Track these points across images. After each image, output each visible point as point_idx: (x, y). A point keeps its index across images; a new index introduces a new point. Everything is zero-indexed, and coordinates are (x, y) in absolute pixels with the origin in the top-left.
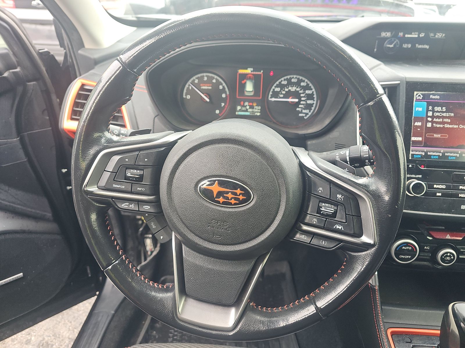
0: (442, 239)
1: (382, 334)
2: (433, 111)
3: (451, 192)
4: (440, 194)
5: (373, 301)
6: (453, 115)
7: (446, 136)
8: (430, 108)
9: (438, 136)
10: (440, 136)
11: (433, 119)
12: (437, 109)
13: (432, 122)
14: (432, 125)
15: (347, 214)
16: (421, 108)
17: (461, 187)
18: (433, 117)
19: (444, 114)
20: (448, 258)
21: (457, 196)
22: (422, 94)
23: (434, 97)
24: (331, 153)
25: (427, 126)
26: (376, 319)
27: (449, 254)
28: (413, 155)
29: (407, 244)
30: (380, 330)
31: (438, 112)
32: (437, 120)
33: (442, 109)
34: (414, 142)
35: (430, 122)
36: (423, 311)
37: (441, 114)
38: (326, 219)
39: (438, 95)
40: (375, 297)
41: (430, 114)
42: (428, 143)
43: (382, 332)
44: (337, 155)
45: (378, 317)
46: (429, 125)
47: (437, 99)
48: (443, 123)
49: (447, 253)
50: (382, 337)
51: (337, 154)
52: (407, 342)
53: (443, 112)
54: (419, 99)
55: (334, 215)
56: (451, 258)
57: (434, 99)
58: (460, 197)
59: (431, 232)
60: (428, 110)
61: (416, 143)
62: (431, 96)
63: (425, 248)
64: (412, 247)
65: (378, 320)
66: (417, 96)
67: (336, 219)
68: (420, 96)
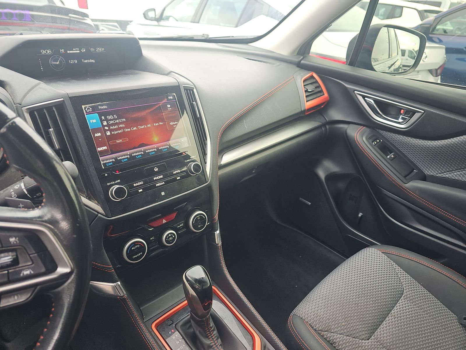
0: (160, 226)
1: (146, 334)
2: (107, 121)
3: (149, 185)
4: (141, 190)
5: (128, 310)
6: (124, 120)
7: (126, 140)
8: (103, 118)
9: (120, 141)
10: (121, 141)
11: (109, 127)
12: (109, 117)
13: (110, 130)
14: (111, 133)
15: (31, 254)
16: (95, 120)
17: (155, 178)
18: (108, 125)
19: (117, 121)
20: (171, 239)
21: (154, 186)
22: (90, 107)
23: (102, 107)
24: (4, 191)
25: (107, 135)
26: (136, 324)
27: (170, 235)
28: (104, 164)
29: (135, 244)
30: (143, 331)
31: (111, 120)
32: (114, 127)
33: (113, 117)
34: (101, 152)
35: (107, 130)
36: (173, 290)
37: (114, 122)
38: (8, 271)
39: (105, 105)
40: (128, 305)
41: (105, 123)
42: (113, 150)
43: (145, 333)
44: (12, 192)
45: (137, 321)
46: (108, 133)
47: (105, 109)
48: (119, 129)
49: (168, 235)
50: (146, 337)
51: (12, 190)
52: (170, 325)
53: (116, 119)
54: (89, 112)
55: (15, 262)
56: (173, 237)
57: (103, 109)
58: (157, 186)
59: (150, 224)
60: (102, 121)
61: (103, 153)
62: (100, 107)
63: (151, 239)
64: (139, 244)
65: (138, 324)
66: (86, 109)
67: (20, 265)
68: (90, 109)
